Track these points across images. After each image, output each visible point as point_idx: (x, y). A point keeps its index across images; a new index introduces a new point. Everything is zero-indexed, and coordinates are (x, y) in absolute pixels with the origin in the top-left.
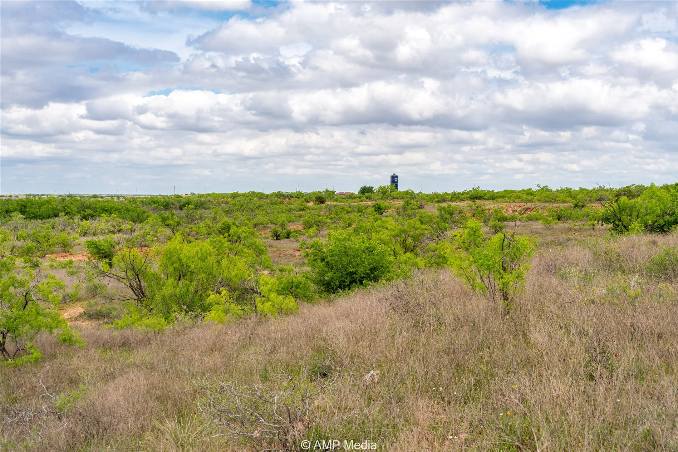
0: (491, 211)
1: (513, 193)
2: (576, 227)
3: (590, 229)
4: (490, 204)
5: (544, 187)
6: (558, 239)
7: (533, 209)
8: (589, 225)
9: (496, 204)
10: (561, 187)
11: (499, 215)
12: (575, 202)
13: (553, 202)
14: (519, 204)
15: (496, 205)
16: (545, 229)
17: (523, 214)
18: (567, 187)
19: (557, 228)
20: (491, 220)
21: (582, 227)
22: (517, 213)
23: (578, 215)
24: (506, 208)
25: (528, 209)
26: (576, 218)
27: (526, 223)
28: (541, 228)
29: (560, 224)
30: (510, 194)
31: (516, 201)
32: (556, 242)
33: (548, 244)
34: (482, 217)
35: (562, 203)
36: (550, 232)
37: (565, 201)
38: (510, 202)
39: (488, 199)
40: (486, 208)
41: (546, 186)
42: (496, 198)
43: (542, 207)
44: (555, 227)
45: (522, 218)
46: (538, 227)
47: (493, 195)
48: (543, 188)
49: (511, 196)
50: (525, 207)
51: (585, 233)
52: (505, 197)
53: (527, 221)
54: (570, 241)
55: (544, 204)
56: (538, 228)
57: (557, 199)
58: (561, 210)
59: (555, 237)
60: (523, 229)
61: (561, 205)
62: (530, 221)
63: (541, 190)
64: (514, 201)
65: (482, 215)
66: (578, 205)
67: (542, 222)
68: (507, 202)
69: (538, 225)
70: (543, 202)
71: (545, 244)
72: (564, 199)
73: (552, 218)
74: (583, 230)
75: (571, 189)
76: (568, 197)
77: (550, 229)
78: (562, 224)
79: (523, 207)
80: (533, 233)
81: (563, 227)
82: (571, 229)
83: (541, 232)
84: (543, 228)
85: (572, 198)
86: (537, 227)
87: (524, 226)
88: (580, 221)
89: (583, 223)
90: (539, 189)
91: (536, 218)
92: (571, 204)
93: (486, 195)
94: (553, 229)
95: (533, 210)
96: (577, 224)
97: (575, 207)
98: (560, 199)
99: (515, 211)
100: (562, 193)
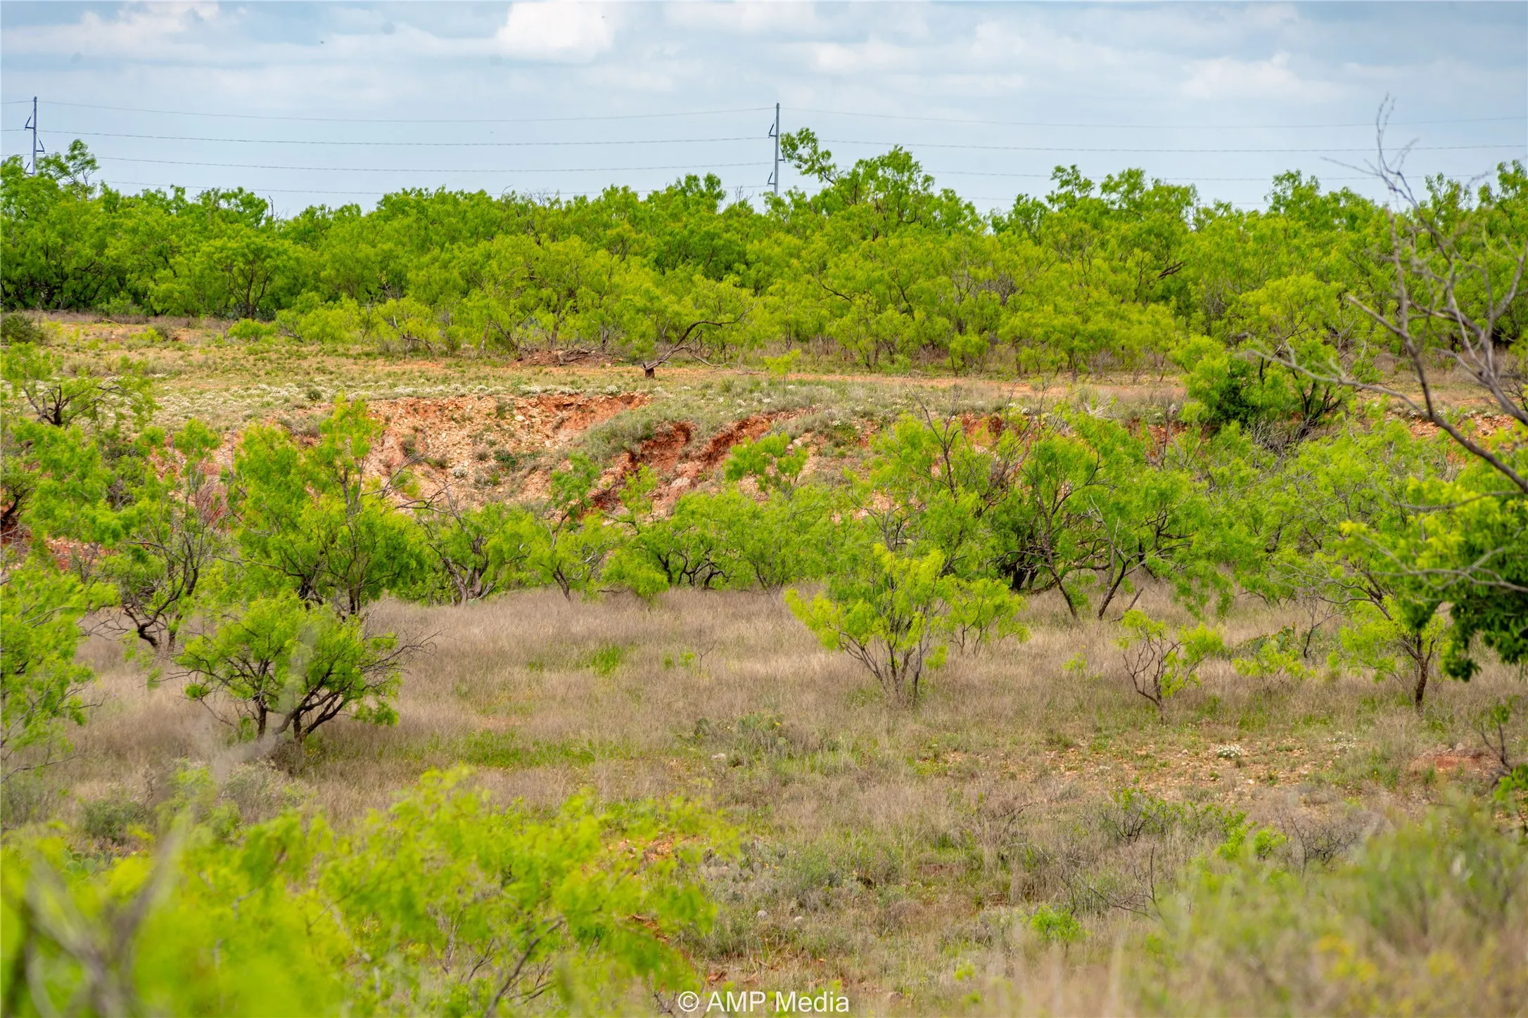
0: (222, 458)
1: (502, 242)
2: (1221, 668)
3: (1372, 701)
4: (210, 368)
5: (871, 167)
6: (1010, 811)
7: (723, 442)
8: (1367, 649)
9: (282, 369)
10: (1069, 177)
11: (307, 514)
12: (1219, 360)
13: (968, 364)
14: (555, 382)
15: (290, 390)
16: (858, 696)
17: (603, 500)
18: (1133, 178)
19: (997, 687)
20: (213, 571)
21: (1288, 665)
22: (536, 490)
23: (1240, 530)
24: (403, 427)
25: (670, 439)
26: (1224, 558)
27: (630, 618)
28: (807, 684)
29: (1036, 638)
30: (466, 254)
31: (528, 335)
32: (988, 853)
33: (890, 875)
34: (103, 536)
35: (1073, 368)
36: (910, 726)
37: (1102, 341)
38: (452, 347)
39: (189, 312)
40: (159, 421)
41: (900, 161)
42: (293, 290)
43: (839, 413)
44: (979, 669)
45: (593, 554)
46: (783, 665)
47: (258, 254)
48: (853, 187)
49: (473, 281)
50: (632, 419)
51: (1323, 739)
52: (397, 286)
53: (646, 597)
54: (1143, 844)
55: (859, 384)
56: (770, 683)
57: (1011, 323)
58: (1052, 462)
59: (972, 790)
60: (600, 687)
61: (1060, 391)
62: (686, 595)
63: (824, 203)
64: (504, 344)
65: (107, 516)
66: (1256, 396)
67: (822, 604)
68: (416, 348)
69: (776, 647)
70: (847, 361)
71: (851, 884)
72: (1099, 322)
73: (936, 557)
74: (1298, 706)
75: (1184, 196)
76: (1143, 296)
77: (914, 699)
78: (1060, 639)
79: (604, 419)
80: (720, 739)
81: (1066, 665)
82: (1155, 697)
83: (813, 727)
84: (832, 677)
85: (1184, 310)
86: (758, 667)
87: (610, 655)
88: (1270, 599)
89: (1298, 617)
90: (813, 187)
91: (758, 560)
92: (1177, 386)
93: (164, 256)
94: (956, 690)
95: (731, 457)
96: (1231, 633)
97: (1212, 427)
98: (1044, 318)
99: (508, 462)
100: (1075, 245)
